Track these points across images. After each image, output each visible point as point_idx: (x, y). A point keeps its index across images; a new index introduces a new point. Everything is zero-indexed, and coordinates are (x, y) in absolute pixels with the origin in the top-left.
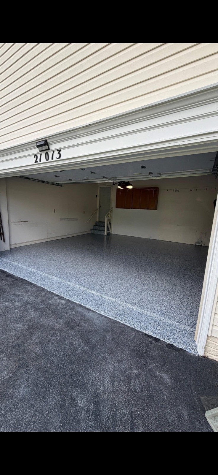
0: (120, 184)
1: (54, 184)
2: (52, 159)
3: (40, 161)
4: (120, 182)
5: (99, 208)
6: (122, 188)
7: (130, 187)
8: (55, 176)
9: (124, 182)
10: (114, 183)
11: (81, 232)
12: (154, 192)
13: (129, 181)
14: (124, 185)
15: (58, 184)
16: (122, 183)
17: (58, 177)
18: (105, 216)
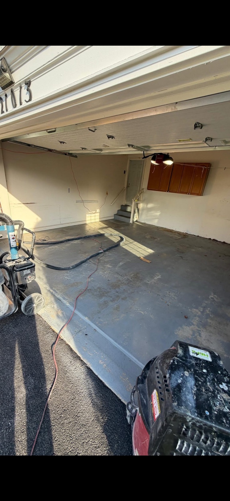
0: (155, 157)
1: (66, 154)
2: (21, 104)
3: (7, 111)
4: (155, 154)
5: (127, 188)
6: (157, 164)
7: (169, 163)
8: (60, 142)
9: (161, 154)
10: (145, 156)
11: (104, 218)
12: (203, 171)
13: (168, 153)
14: (161, 158)
15: (71, 154)
16: (158, 156)
17: (63, 143)
18: (133, 200)
